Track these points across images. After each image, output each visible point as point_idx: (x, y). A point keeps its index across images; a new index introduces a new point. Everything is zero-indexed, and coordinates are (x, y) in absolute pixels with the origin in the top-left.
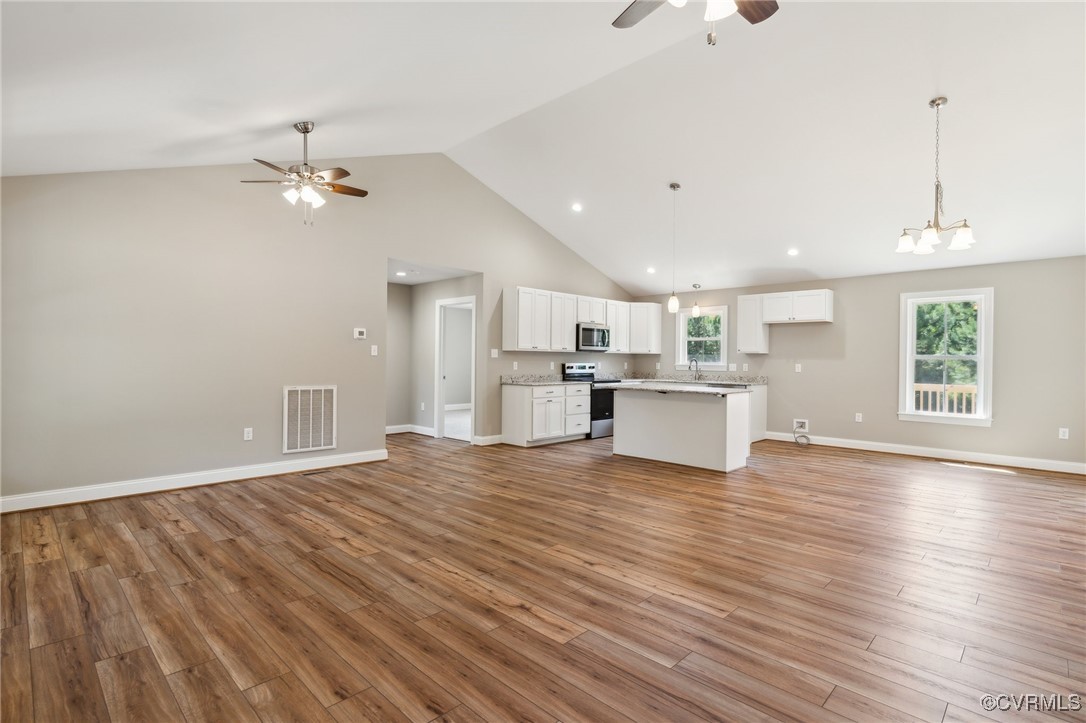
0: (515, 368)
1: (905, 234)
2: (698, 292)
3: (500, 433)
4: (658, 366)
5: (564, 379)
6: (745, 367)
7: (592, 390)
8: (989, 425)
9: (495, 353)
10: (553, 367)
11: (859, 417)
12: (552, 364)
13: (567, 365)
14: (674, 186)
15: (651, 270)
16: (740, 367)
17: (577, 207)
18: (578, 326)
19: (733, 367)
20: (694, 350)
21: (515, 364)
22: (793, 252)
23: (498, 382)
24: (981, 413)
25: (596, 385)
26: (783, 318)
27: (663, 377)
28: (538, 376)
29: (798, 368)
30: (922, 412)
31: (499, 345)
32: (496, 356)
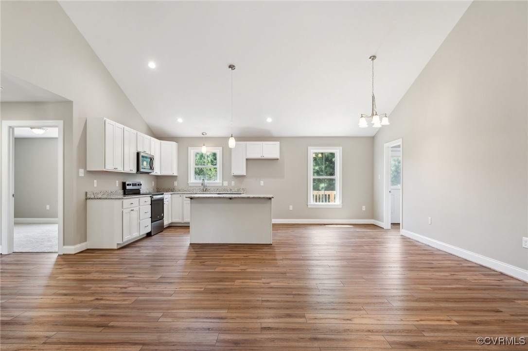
0: (95, 185)
1: (362, 117)
2: (205, 137)
3: (86, 240)
4: (176, 184)
5: (125, 194)
6: (233, 183)
7: (151, 200)
8: (341, 207)
9: (82, 172)
10: (117, 185)
11: (291, 208)
12: (117, 182)
13: (127, 183)
14: (232, 67)
15: (180, 120)
16: (230, 183)
17: (152, 65)
18: (138, 154)
19: (226, 184)
20: (199, 172)
21: (95, 181)
22: (269, 120)
23: (83, 197)
24: (338, 202)
25: (154, 197)
26: (258, 156)
27: (179, 191)
28: (110, 192)
29: (262, 183)
30: (318, 203)
31: (85, 167)
32: (83, 175)
